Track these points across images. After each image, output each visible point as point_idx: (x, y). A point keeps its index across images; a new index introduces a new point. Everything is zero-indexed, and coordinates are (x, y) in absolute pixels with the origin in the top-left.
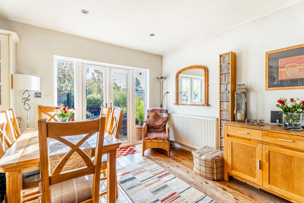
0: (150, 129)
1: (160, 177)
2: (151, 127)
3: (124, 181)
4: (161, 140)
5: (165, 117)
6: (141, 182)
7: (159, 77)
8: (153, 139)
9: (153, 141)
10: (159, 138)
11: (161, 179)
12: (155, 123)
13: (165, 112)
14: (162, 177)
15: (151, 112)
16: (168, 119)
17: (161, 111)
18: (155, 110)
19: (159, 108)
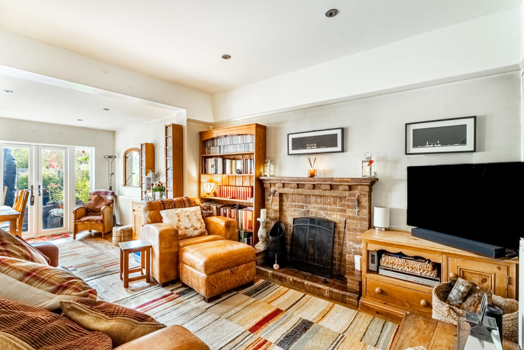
4: (94, 222)
5: (110, 200)
7: (106, 156)
10: (92, 219)
12: (95, 206)
13: (110, 194)
15: (94, 194)
16: (112, 201)
17: (106, 193)
18: (100, 192)
19: (104, 190)
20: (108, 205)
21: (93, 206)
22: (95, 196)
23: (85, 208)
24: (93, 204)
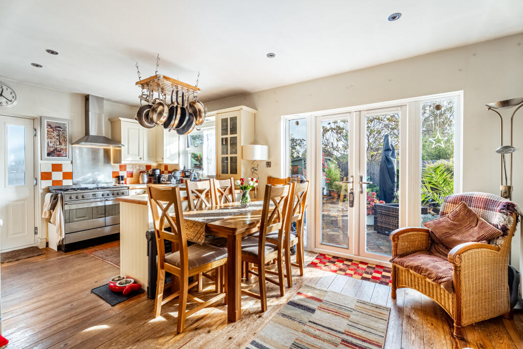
0: (436, 245)
1: (346, 342)
2: (438, 242)
3: (295, 304)
4: (430, 278)
5: (497, 226)
6: (310, 321)
7: (492, 104)
8: (411, 268)
9: (411, 271)
10: (427, 270)
11: (341, 346)
12: (451, 232)
13: (499, 208)
14: (349, 346)
15: (455, 202)
16: (504, 229)
17: (488, 204)
18: (470, 199)
19: (484, 195)
20: (490, 239)
21: (444, 231)
22: (457, 208)
23: (427, 231)
24: (447, 225)
